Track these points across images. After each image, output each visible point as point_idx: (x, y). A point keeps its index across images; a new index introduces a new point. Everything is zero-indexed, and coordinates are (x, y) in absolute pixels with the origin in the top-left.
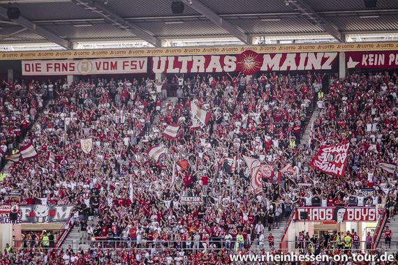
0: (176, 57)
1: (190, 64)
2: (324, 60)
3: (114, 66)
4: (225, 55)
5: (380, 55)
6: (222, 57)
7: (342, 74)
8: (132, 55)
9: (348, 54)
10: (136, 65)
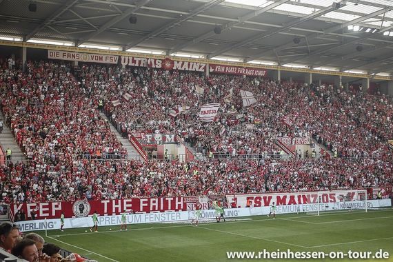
0: (133, 58)
1: (140, 62)
2: (200, 67)
3: (101, 59)
5: (223, 67)
6: (155, 60)
7: (208, 74)
8: (111, 54)
9: (210, 65)
10: (112, 60)
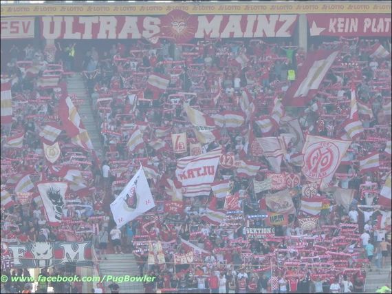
1: (96, 28)
2: (279, 25)
4: (144, 16)
5: (352, 20)
6: (141, 19)
8: (12, 14)
10: (17, 28)
